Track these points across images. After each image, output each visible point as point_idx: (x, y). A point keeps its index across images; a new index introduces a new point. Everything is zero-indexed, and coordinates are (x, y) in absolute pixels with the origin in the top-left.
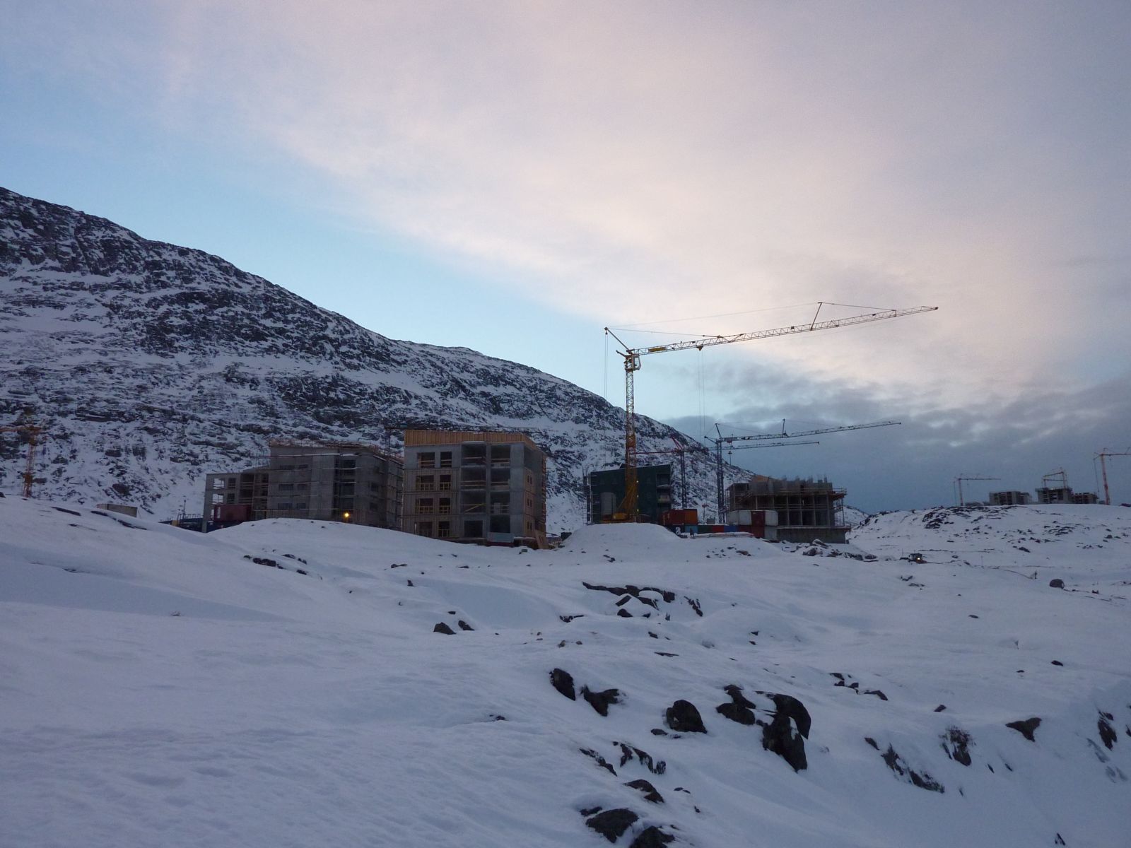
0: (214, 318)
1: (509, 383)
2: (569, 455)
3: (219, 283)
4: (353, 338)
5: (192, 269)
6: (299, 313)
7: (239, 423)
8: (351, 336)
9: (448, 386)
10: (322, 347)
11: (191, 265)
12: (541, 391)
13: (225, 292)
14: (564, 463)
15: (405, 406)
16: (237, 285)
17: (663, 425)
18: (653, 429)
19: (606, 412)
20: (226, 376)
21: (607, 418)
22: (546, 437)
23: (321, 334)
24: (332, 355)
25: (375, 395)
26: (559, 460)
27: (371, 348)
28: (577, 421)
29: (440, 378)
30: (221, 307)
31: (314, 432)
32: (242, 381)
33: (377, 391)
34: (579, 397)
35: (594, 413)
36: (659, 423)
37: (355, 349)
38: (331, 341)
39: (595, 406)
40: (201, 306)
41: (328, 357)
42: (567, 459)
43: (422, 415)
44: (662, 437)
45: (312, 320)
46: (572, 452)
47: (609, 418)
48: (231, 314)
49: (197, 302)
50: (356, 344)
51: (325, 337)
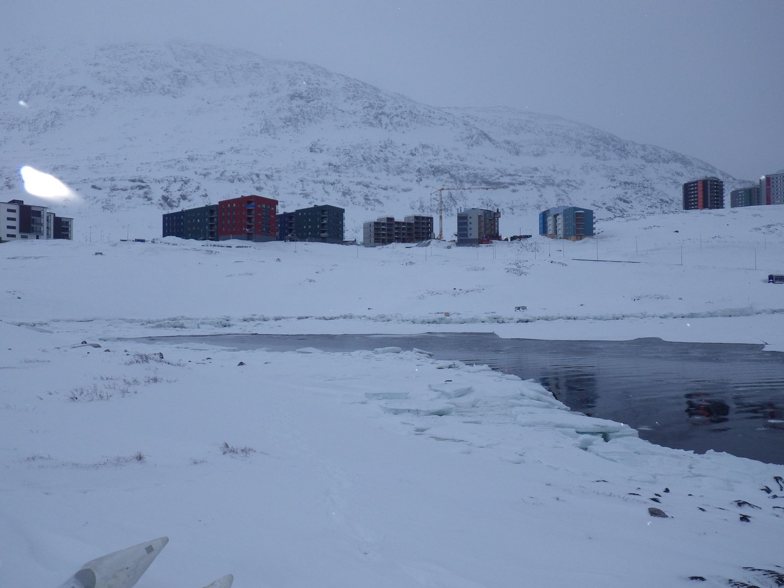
0: (309, 109)
1: (530, 131)
2: (571, 183)
3: (313, 84)
4: (404, 112)
5: (296, 76)
6: (366, 97)
7: (316, 179)
8: (403, 109)
9: (475, 138)
10: (380, 121)
11: (296, 74)
12: (556, 135)
13: (317, 89)
14: (566, 189)
15: (436, 157)
16: (325, 84)
17: (670, 152)
18: (660, 156)
19: (613, 146)
20: (311, 148)
21: (614, 151)
22: (554, 170)
23: (380, 111)
24: (387, 125)
25: (414, 152)
26: (563, 187)
27: (418, 117)
28: (585, 155)
29: (469, 134)
30: (313, 100)
31: (367, 180)
32: (321, 151)
33: (415, 149)
34: (589, 137)
35: (602, 148)
36: (666, 150)
37: (405, 119)
38: (388, 116)
39: (604, 142)
40: (301, 102)
41: (384, 126)
42: (569, 186)
43: (447, 163)
44: (668, 162)
45: (375, 102)
46: (575, 181)
47: (617, 150)
48: (320, 104)
49: (298, 99)
50: (405, 116)
51: (382, 113)
